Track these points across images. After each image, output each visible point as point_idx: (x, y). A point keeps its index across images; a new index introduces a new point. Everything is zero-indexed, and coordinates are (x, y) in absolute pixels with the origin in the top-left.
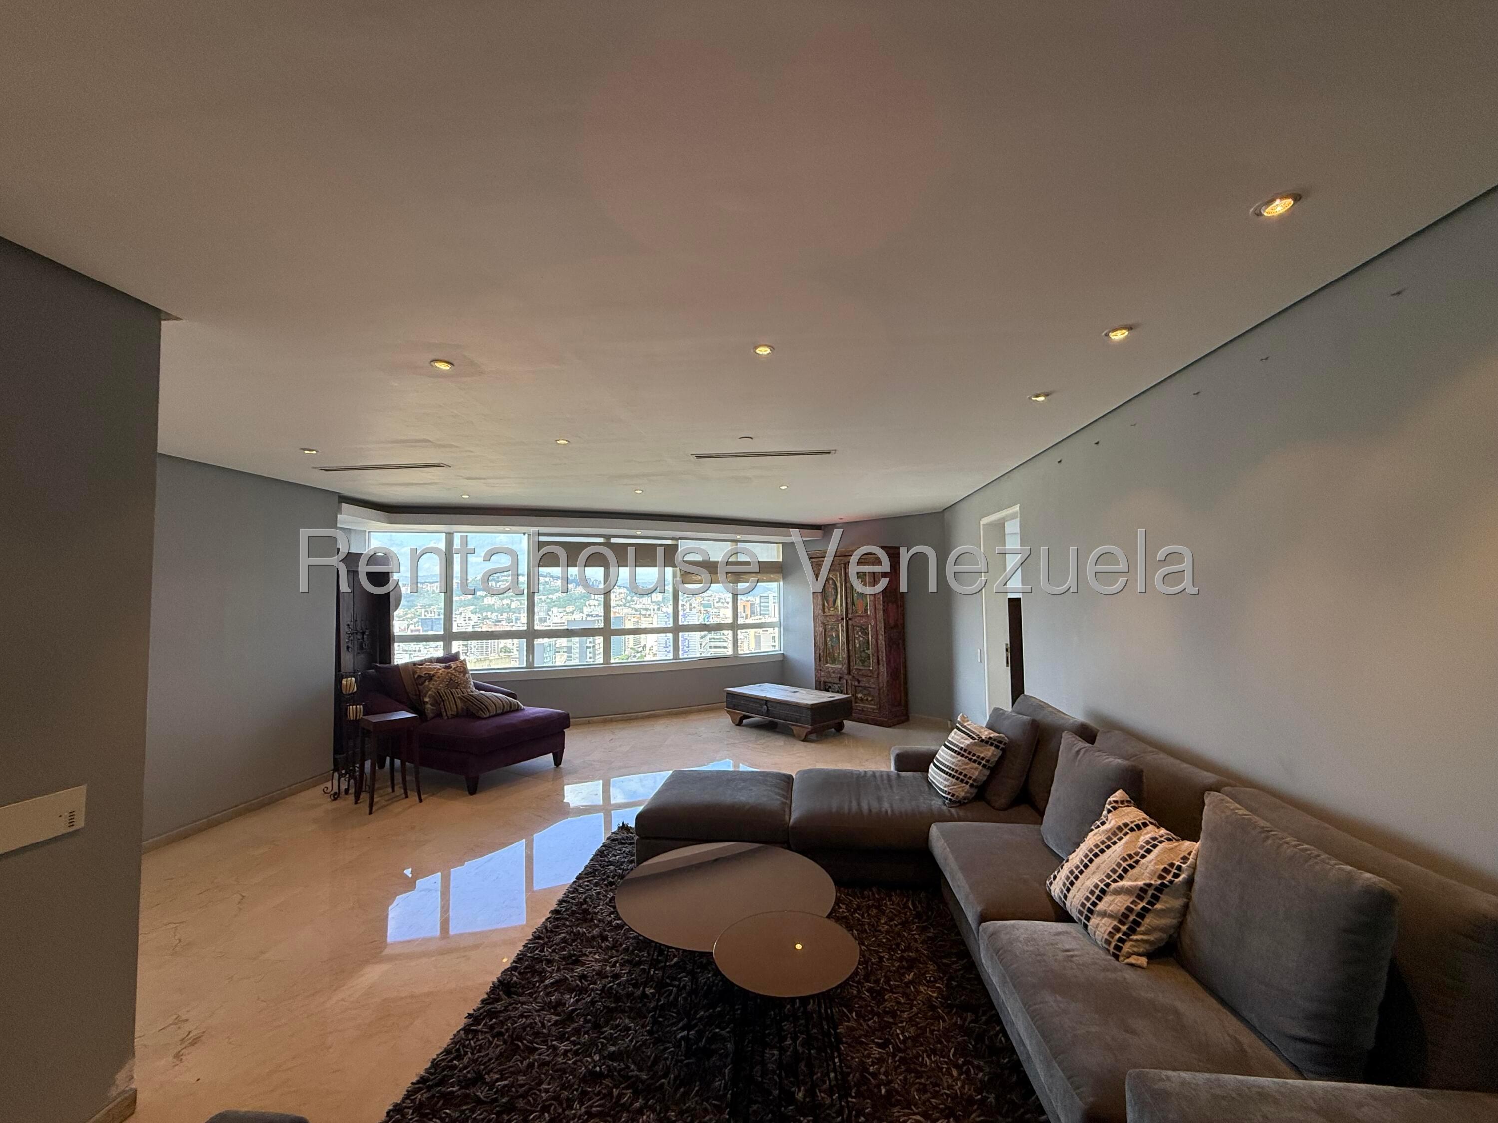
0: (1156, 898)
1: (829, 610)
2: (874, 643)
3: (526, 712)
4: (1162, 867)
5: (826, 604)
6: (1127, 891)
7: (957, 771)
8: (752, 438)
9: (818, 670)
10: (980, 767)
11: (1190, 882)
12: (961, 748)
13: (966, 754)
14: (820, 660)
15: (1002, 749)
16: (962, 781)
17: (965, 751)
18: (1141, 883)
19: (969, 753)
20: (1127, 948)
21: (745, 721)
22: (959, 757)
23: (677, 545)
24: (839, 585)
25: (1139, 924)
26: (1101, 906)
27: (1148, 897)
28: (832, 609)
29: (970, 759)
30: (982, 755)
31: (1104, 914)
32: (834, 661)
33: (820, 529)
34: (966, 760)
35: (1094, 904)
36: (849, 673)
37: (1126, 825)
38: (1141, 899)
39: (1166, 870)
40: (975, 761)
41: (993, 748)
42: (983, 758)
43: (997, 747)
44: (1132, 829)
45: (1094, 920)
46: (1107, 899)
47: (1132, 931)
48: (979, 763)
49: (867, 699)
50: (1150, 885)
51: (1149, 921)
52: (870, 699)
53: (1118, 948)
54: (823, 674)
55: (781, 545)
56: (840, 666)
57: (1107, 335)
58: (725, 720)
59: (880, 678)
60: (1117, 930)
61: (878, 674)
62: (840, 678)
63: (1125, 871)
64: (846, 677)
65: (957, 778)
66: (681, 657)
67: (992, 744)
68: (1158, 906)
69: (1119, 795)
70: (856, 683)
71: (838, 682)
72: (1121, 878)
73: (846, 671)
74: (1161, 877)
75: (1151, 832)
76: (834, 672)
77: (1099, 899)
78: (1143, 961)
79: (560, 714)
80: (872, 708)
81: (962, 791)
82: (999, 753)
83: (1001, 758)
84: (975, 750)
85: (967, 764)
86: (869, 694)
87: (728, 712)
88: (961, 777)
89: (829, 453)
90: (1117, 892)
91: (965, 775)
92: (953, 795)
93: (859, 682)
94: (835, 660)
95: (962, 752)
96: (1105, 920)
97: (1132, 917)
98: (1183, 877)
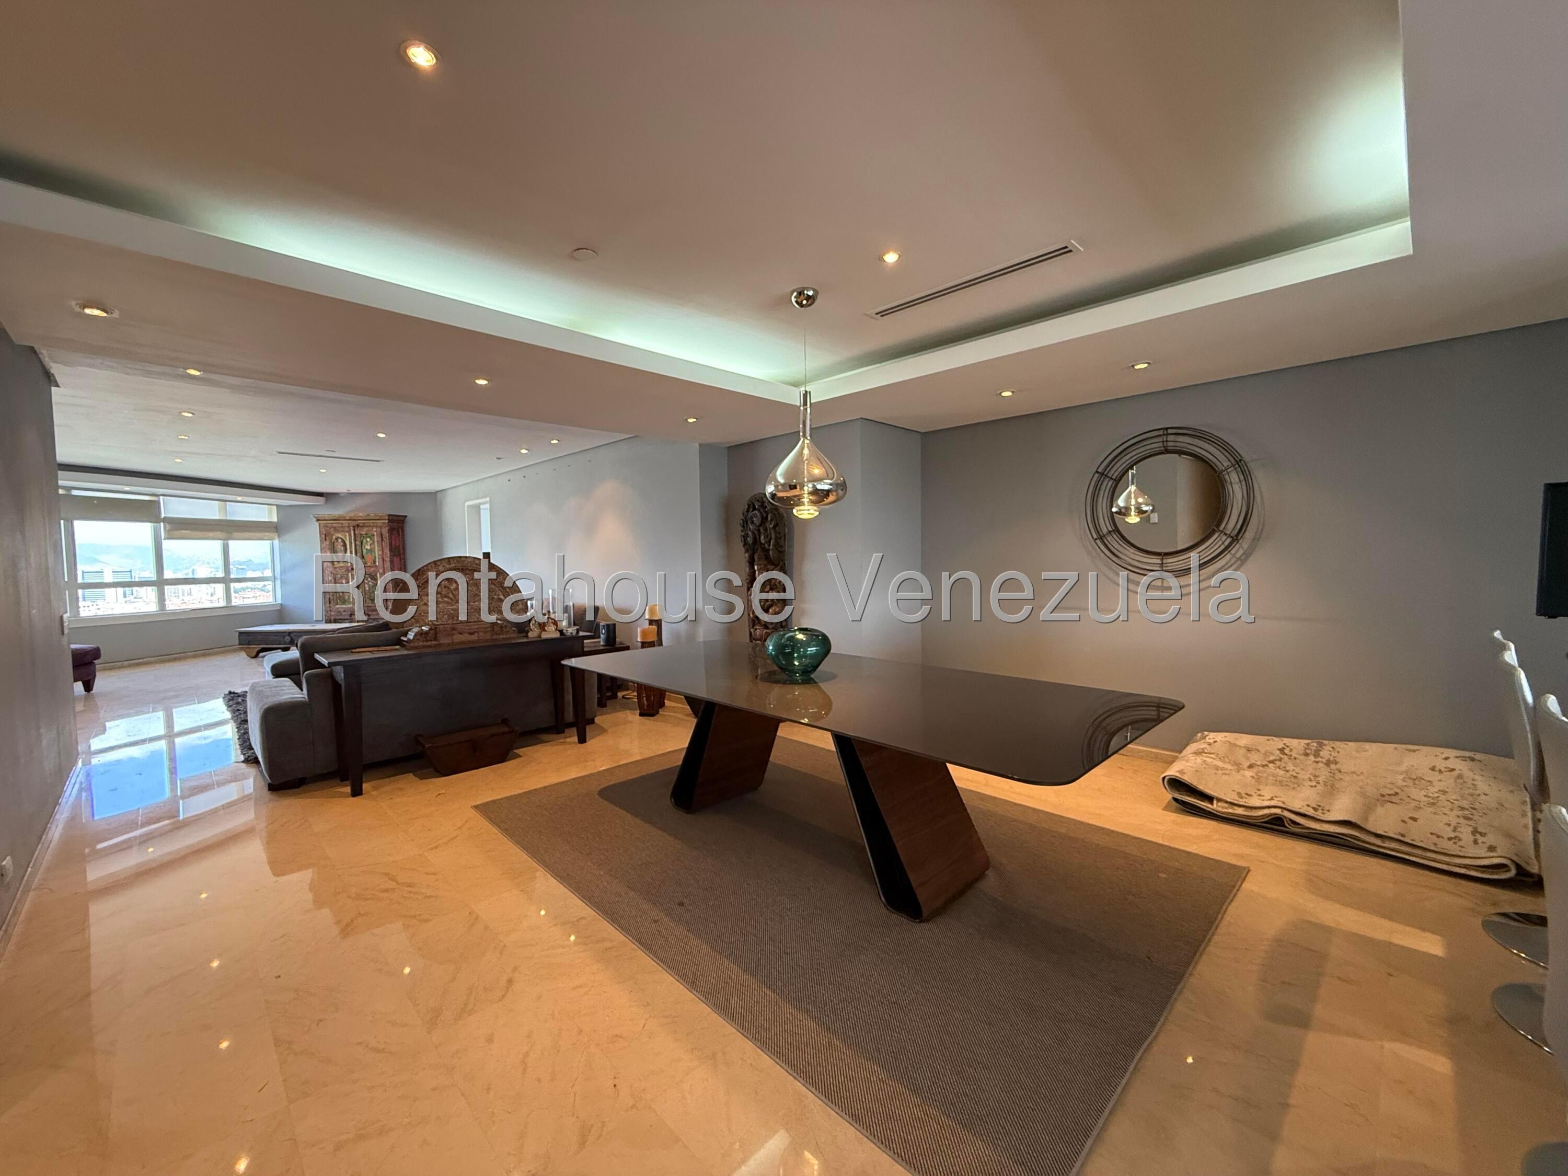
21: (261, 654)
23: (159, 502)
24: (348, 543)
33: (325, 497)
54: (332, 613)
55: (275, 507)
58: (240, 657)
62: (351, 615)
66: (167, 609)
79: (90, 647)
87: (240, 649)
89: (378, 461)
94: (345, 601)
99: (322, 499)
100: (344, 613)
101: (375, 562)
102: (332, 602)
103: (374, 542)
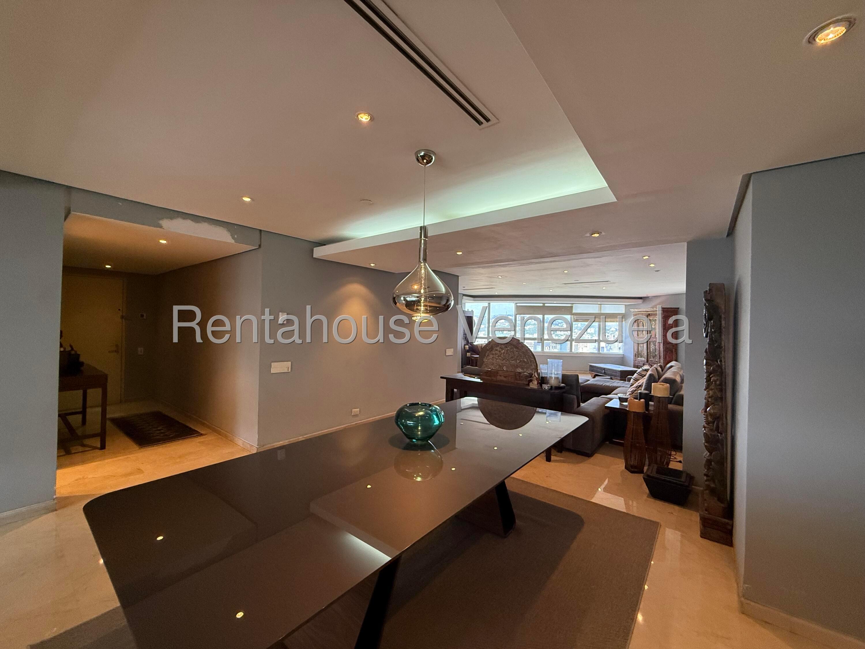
2: (659, 349)
9: (635, 360)
14: (635, 356)
23: (572, 307)
32: (641, 357)
33: (642, 299)
54: (636, 362)
56: (644, 359)
61: (660, 363)
62: (644, 364)
66: (573, 352)
73: (646, 361)
76: (641, 361)
87: (590, 373)
99: (640, 301)
100: (641, 363)
101: (656, 335)
102: (636, 356)
103: (656, 324)
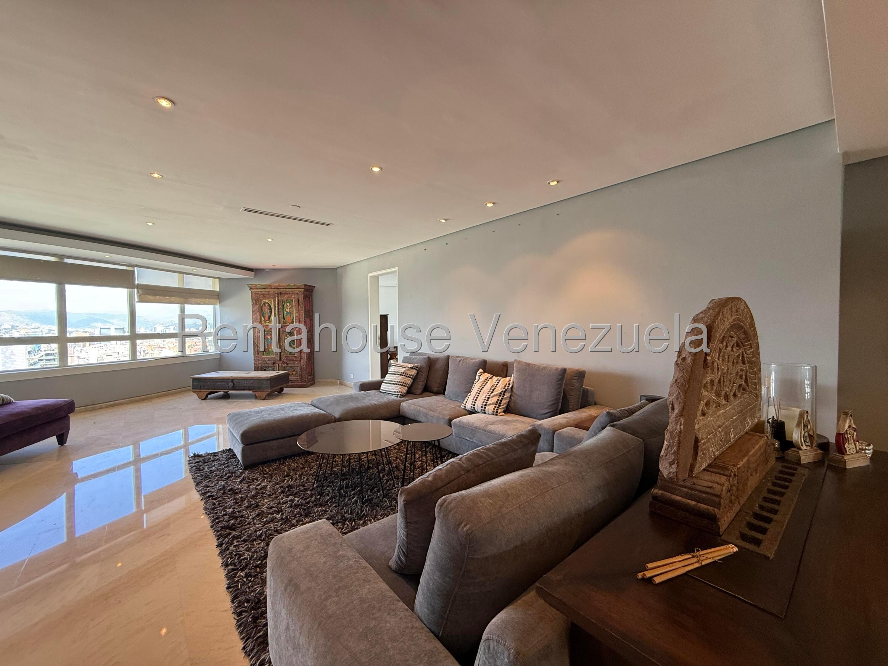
0: (504, 394)
1: (265, 322)
3: (19, 405)
4: (504, 385)
5: (263, 318)
6: (496, 395)
7: (401, 382)
8: (299, 207)
9: (256, 360)
10: (411, 379)
11: (512, 388)
12: (402, 373)
13: (404, 375)
14: (258, 354)
15: (418, 371)
16: (404, 386)
17: (403, 373)
18: (500, 392)
19: (406, 374)
20: (499, 411)
21: (209, 396)
22: (401, 376)
23: (133, 272)
24: (273, 307)
25: (500, 403)
26: (489, 402)
27: (502, 395)
28: (267, 322)
29: (406, 376)
30: (411, 374)
31: (490, 404)
32: (268, 354)
33: (253, 271)
34: (405, 377)
35: (486, 403)
36: (280, 359)
37: (487, 378)
38: (500, 396)
39: (505, 386)
40: (408, 377)
41: (415, 370)
42: (411, 375)
43: (416, 369)
44: (490, 379)
45: (487, 407)
46: (490, 400)
47: (499, 406)
48: (410, 377)
49: (293, 374)
50: (502, 391)
51: (503, 402)
52: (294, 373)
53: (497, 412)
54: (260, 362)
55: (218, 280)
56: (274, 356)
57: (486, 204)
58: (193, 398)
59: (302, 360)
60: (495, 407)
61: (301, 359)
62: (274, 363)
63: (493, 390)
64: (278, 362)
65: (402, 385)
66: (138, 358)
67: (414, 369)
68: (505, 397)
69: (481, 371)
70: (285, 365)
71: (272, 365)
72: (492, 392)
73: (278, 359)
74: (504, 388)
75: (495, 379)
76: (269, 360)
77: (488, 400)
78: (503, 414)
79: (65, 401)
80: (295, 378)
81: (404, 390)
82: (416, 372)
83: (418, 374)
84: (408, 372)
85: (405, 378)
86: (294, 371)
87: (194, 392)
88: (404, 384)
89: (327, 225)
90: (493, 397)
91: (405, 383)
92: (401, 392)
93: (287, 364)
94: (270, 353)
95: (402, 374)
96: (491, 406)
97: (499, 402)
98: (511, 386)
99: (253, 273)
100: (268, 362)
